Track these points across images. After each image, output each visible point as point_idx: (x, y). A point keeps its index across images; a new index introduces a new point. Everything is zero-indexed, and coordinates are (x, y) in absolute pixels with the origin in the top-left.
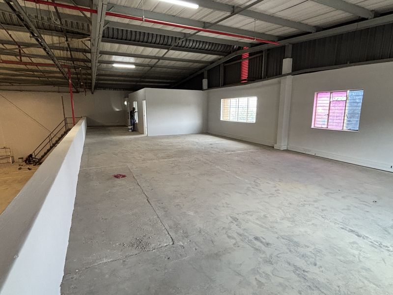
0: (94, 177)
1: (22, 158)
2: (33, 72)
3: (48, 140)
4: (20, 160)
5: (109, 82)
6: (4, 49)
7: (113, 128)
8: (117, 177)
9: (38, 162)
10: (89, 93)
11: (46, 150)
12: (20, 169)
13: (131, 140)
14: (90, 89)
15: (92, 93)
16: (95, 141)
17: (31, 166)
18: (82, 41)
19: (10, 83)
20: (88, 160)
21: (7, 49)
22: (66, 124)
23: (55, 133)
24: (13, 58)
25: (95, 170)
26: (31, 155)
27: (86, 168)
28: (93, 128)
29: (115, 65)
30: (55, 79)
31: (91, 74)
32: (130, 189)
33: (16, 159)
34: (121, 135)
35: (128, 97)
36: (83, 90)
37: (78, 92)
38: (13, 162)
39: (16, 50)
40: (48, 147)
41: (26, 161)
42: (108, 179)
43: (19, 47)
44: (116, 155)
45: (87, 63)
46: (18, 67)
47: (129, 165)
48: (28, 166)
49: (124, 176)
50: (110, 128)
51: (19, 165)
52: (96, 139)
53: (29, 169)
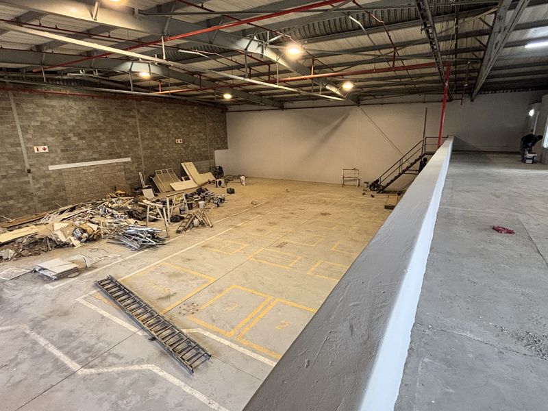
0: (460, 222)
1: (367, 183)
2: (400, 79)
3: (398, 165)
4: (366, 184)
5: (509, 79)
6: (379, 56)
7: (495, 155)
8: (497, 229)
9: (382, 190)
10: (467, 101)
11: (393, 177)
12: (364, 194)
13: (528, 177)
14: (471, 94)
15: (472, 101)
16: (462, 172)
17: (374, 193)
18: (480, 18)
19: (373, 96)
20: (452, 197)
21: (382, 55)
22: (425, 145)
23: (407, 157)
24: (384, 65)
25: (462, 212)
26: (378, 181)
27: (449, 207)
28: (461, 153)
29: (530, 46)
30: (423, 85)
31: (479, 71)
32: (521, 255)
33: (362, 182)
34: (510, 167)
35: (540, 102)
36: (459, 96)
37: (450, 100)
38: (359, 185)
39: (390, 54)
40: (397, 173)
41: (371, 186)
42: (480, 230)
43: (395, 49)
44: (498, 197)
45: (477, 53)
46: (387, 76)
47: (522, 218)
48: (371, 193)
49: (510, 232)
50: (490, 155)
51: (364, 190)
52: (465, 169)
53: (372, 196)
